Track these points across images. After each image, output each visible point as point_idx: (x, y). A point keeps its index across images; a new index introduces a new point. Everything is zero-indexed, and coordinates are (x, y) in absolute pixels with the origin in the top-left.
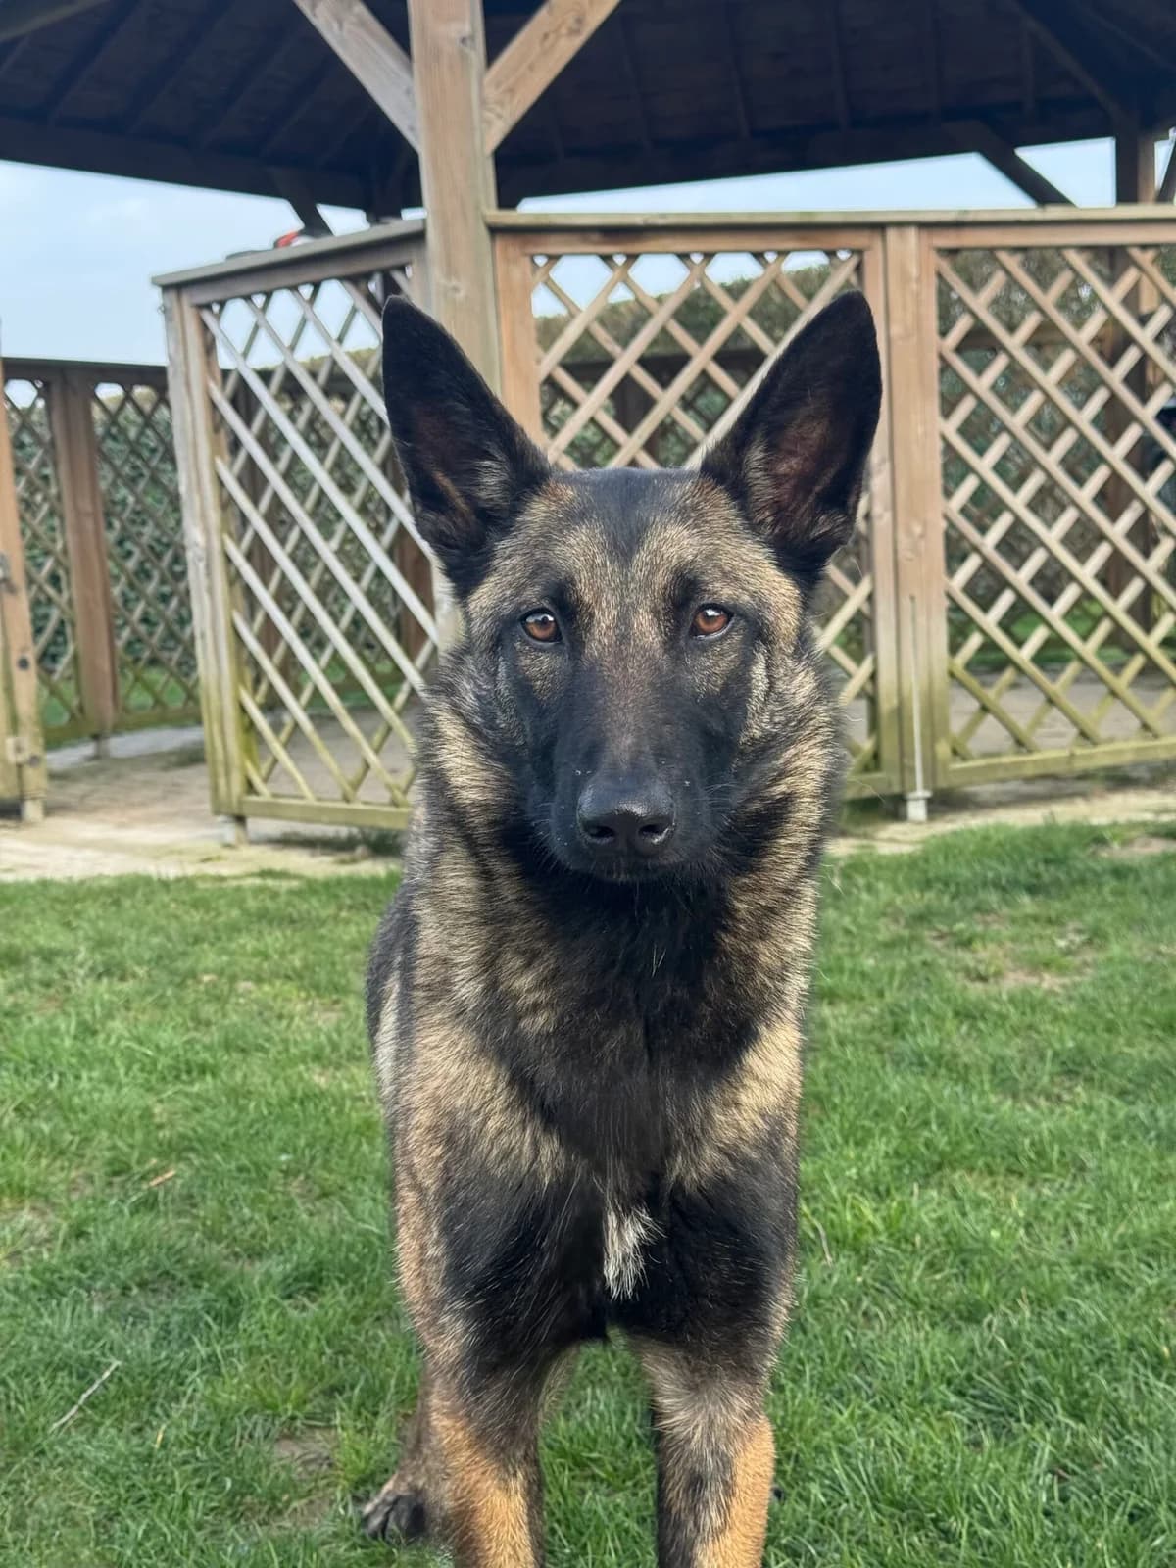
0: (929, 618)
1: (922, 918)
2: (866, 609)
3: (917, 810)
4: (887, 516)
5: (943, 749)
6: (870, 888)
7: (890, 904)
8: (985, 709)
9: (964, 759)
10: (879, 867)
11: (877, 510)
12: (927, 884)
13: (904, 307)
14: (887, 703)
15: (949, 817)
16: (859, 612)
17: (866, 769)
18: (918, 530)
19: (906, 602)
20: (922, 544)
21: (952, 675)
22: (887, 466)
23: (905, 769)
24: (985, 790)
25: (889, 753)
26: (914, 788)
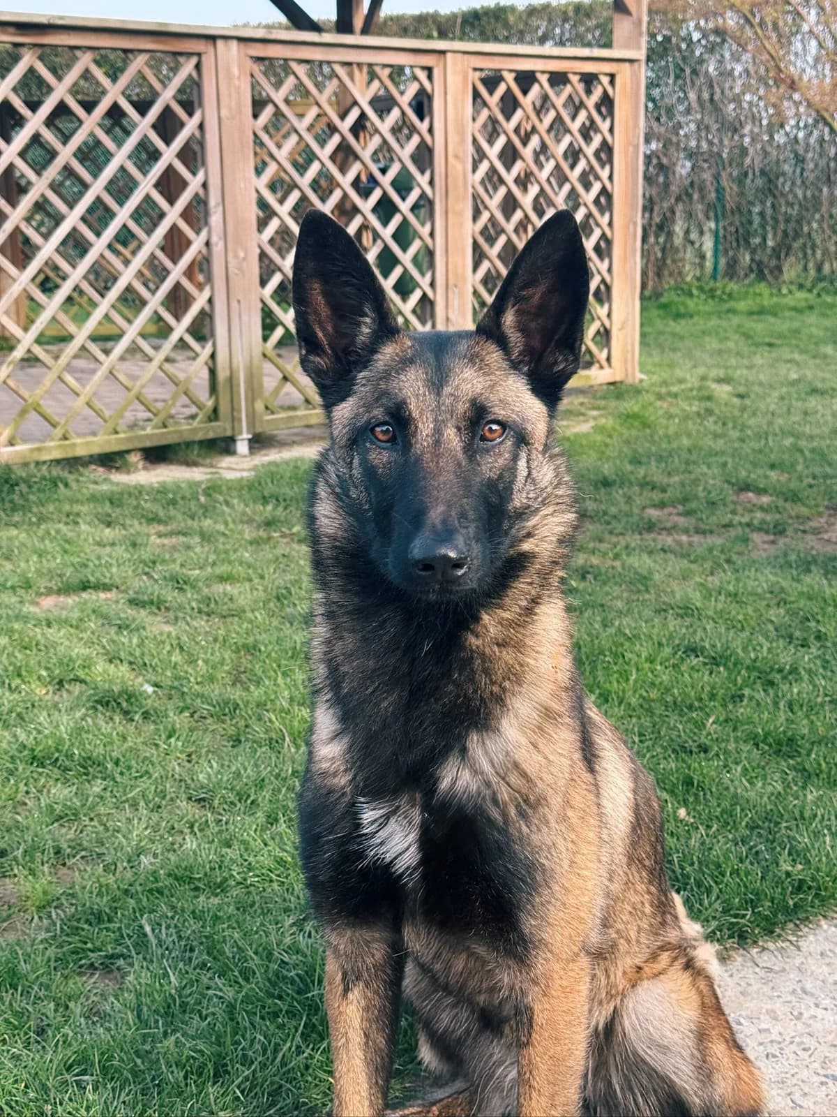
0: (250, 316)
1: (269, 524)
2: (207, 308)
3: (242, 447)
4: (221, 244)
5: (259, 406)
6: (227, 503)
7: (244, 514)
8: (285, 379)
9: (273, 413)
10: (229, 489)
11: (214, 239)
12: (265, 500)
13: (230, 95)
14: (222, 375)
15: (263, 452)
16: (202, 312)
17: (210, 420)
18: (242, 254)
19: (234, 304)
20: (245, 264)
21: (264, 355)
22: (220, 209)
23: (234, 420)
24: (282, 434)
25: (224, 409)
26: (241, 433)
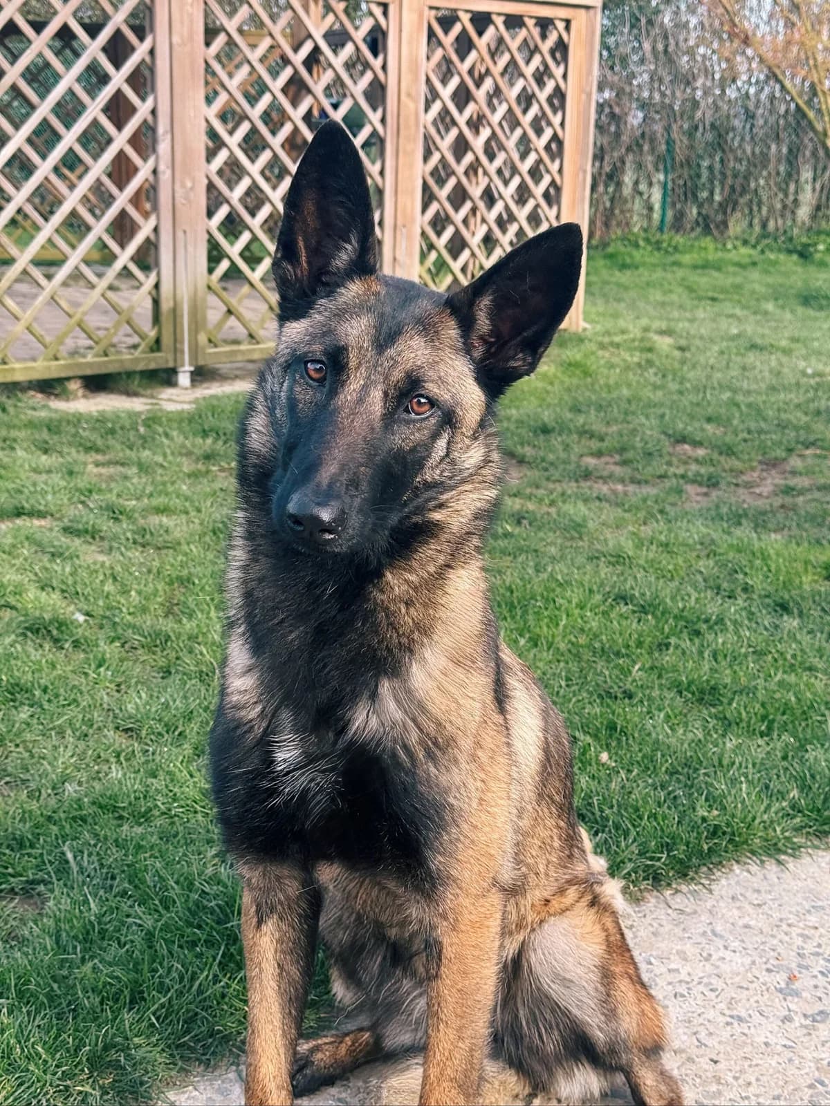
0: (195, 247)
1: (208, 457)
2: (152, 237)
3: (184, 379)
4: (169, 173)
5: (202, 338)
6: (167, 435)
7: (183, 446)
8: (230, 312)
9: (216, 346)
10: (169, 420)
11: (162, 167)
12: (205, 434)
13: (182, 22)
14: (166, 305)
15: (205, 385)
16: (148, 240)
17: (152, 350)
18: (189, 184)
19: (180, 234)
20: (192, 195)
21: (209, 288)
22: (169, 136)
23: (177, 351)
24: (224, 367)
25: (167, 340)
26: (183, 365)
